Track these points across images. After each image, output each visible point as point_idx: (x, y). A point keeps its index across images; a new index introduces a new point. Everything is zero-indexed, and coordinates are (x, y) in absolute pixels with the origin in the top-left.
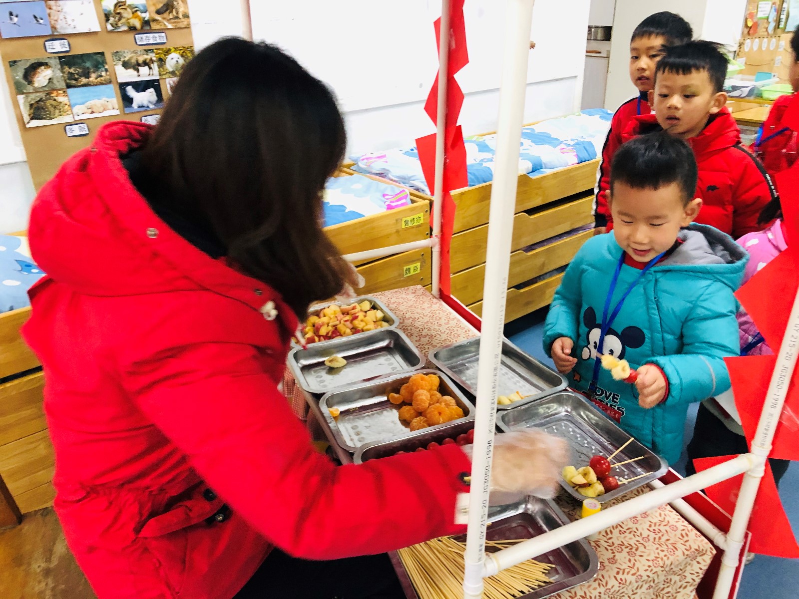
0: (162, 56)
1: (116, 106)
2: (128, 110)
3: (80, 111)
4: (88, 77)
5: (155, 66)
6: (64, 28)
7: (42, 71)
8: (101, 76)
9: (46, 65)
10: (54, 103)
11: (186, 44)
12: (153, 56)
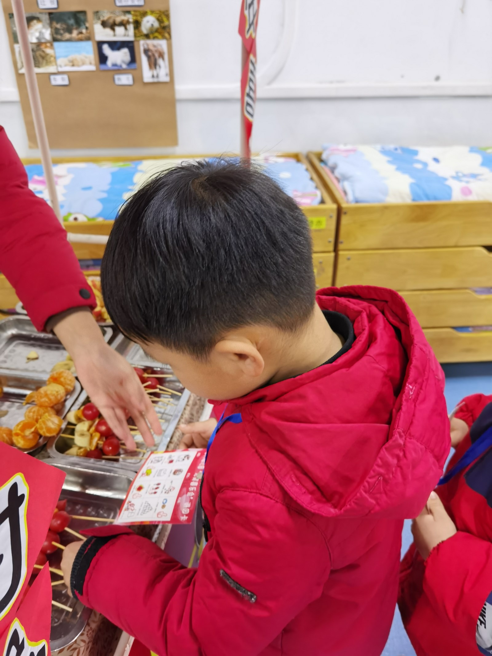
0: (139, 18)
1: (93, 62)
2: (103, 67)
3: (63, 65)
4: (70, 32)
5: (131, 27)
7: (35, 24)
8: (81, 33)
10: (42, 54)
11: (162, 8)
12: (130, 17)
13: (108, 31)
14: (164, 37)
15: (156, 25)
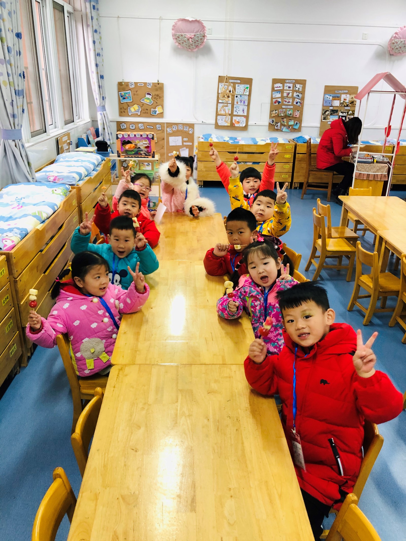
4: (334, 114)
5: (346, 113)
6: (333, 105)
9: (328, 111)
10: (328, 118)
11: (353, 109)
12: (347, 111)
13: (342, 114)
14: (353, 115)
15: (352, 113)
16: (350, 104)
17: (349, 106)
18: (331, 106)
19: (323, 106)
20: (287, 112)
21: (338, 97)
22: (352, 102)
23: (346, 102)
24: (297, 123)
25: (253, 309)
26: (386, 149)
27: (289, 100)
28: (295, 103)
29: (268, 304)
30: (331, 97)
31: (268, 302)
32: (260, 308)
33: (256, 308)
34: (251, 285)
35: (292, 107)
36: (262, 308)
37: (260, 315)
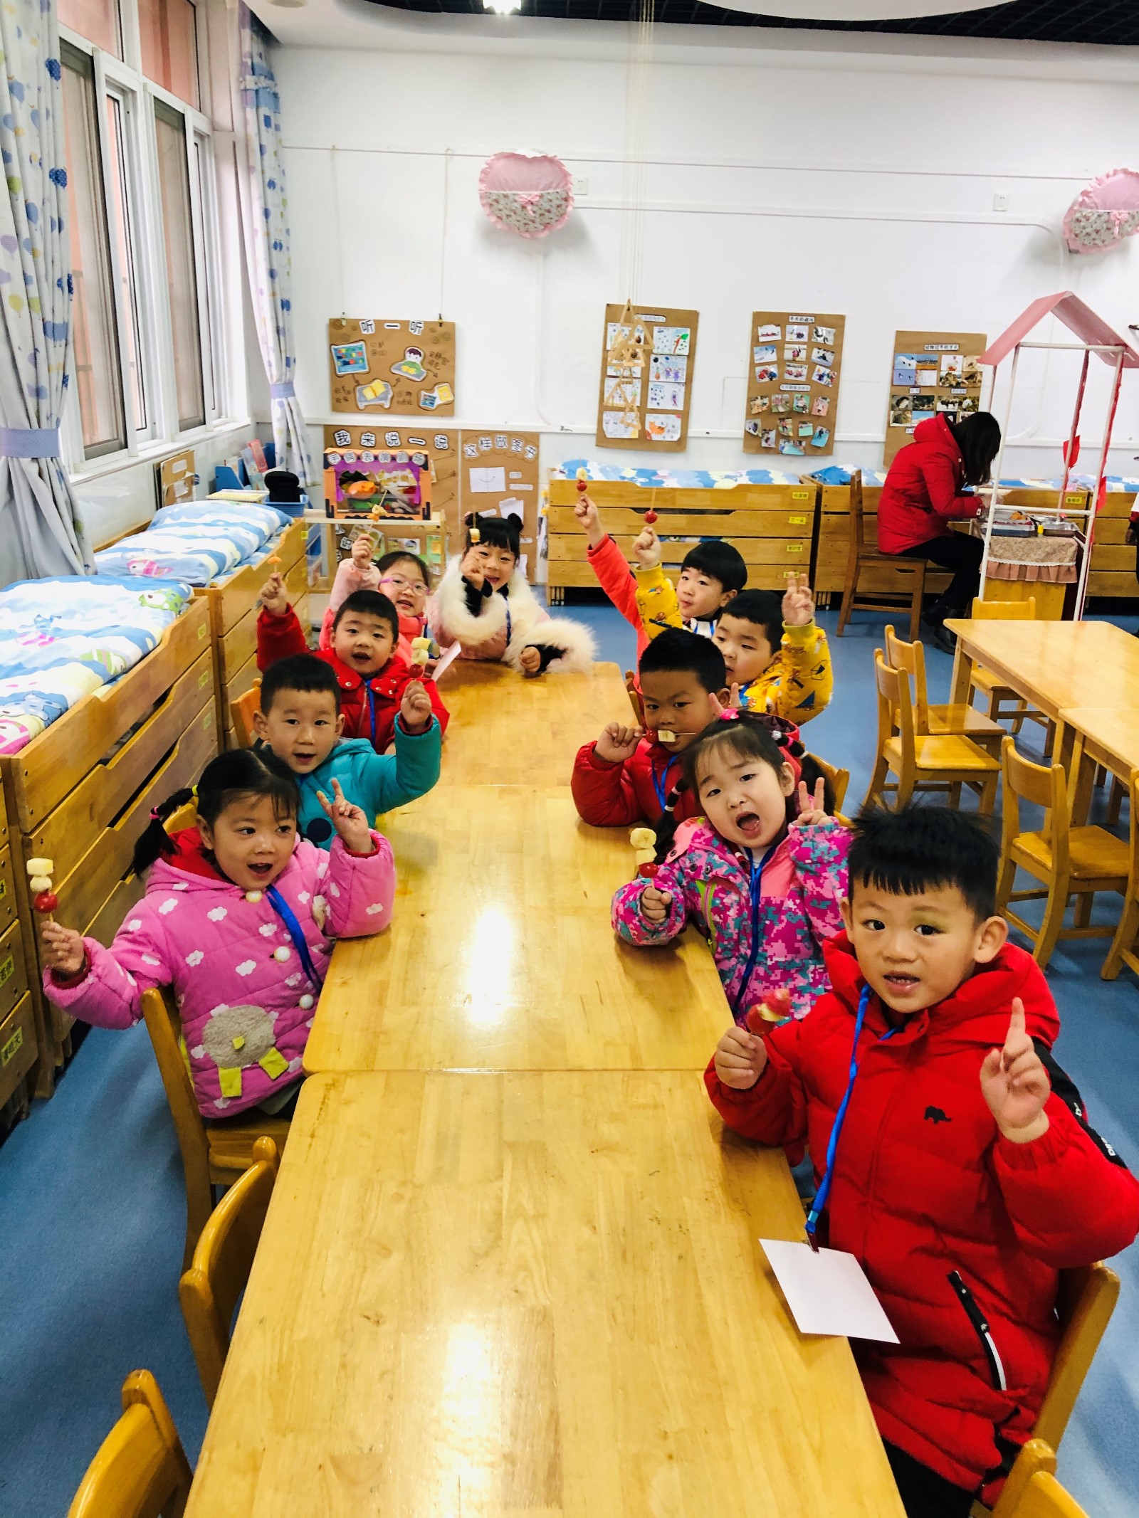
0: (962, 401)
4: (923, 406)
5: (957, 405)
6: (920, 383)
7: (905, 401)
8: (929, 407)
9: (907, 399)
10: (904, 417)
11: (976, 395)
12: (957, 400)
13: (945, 406)
15: (971, 404)
16: (965, 381)
17: (962, 385)
18: (914, 387)
19: (892, 385)
20: (795, 401)
21: (932, 362)
22: (971, 376)
23: (955, 377)
24: (821, 432)
25: (719, 915)
26: (1069, 500)
27: (800, 370)
28: (815, 378)
29: (762, 903)
30: (914, 363)
31: (764, 894)
32: (740, 913)
33: (728, 913)
34: (712, 846)
35: (807, 388)
36: (746, 913)
37: (738, 934)
